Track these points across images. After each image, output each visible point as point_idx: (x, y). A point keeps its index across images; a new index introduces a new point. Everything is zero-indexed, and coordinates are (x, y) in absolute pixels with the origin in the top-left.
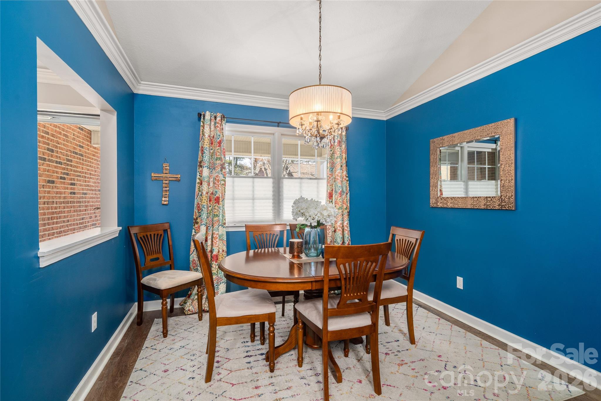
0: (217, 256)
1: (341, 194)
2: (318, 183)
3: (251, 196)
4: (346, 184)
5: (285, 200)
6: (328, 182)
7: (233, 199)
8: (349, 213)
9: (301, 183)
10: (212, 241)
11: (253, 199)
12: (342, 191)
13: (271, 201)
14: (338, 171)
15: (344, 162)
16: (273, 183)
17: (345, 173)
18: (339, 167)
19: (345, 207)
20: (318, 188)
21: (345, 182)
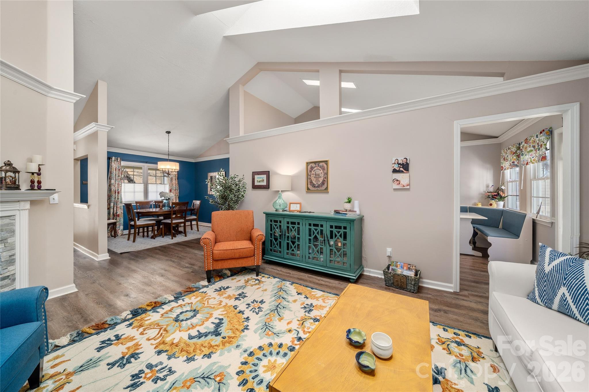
0: (119, 215)
1: (175, 190)
2: (165, 186)
3: (133, 191)
4: (177, 186)
5: (149, 193)
6: (169, 186)
7: (124, 192)
8: (179, 197)
9: (157, 186)
10: (116, 209)
11: (134, 192)
12: (176, 189)
13: (143, 193)
14: (174, 181)
15: (176, 178)
16: (144, 186)
17: (177, 182)
18: (174, 180)
19: (177, 195)
20: (165, 188)
21: (177, 185)
